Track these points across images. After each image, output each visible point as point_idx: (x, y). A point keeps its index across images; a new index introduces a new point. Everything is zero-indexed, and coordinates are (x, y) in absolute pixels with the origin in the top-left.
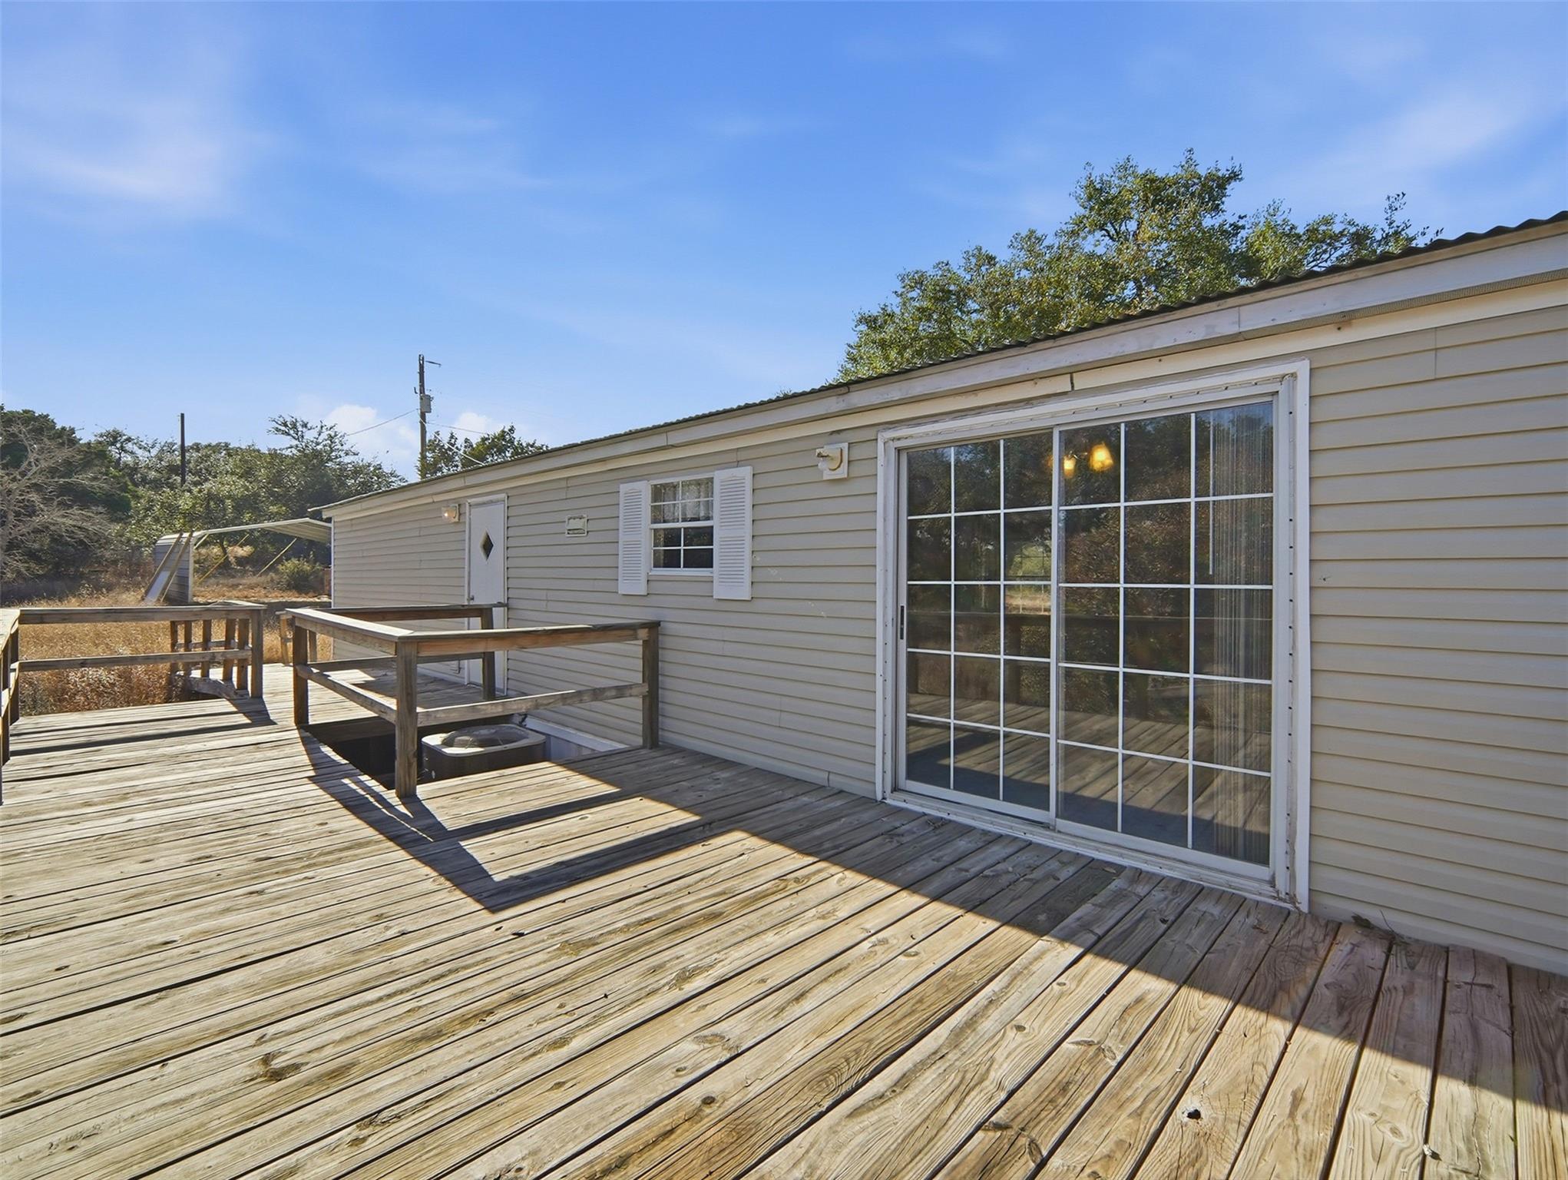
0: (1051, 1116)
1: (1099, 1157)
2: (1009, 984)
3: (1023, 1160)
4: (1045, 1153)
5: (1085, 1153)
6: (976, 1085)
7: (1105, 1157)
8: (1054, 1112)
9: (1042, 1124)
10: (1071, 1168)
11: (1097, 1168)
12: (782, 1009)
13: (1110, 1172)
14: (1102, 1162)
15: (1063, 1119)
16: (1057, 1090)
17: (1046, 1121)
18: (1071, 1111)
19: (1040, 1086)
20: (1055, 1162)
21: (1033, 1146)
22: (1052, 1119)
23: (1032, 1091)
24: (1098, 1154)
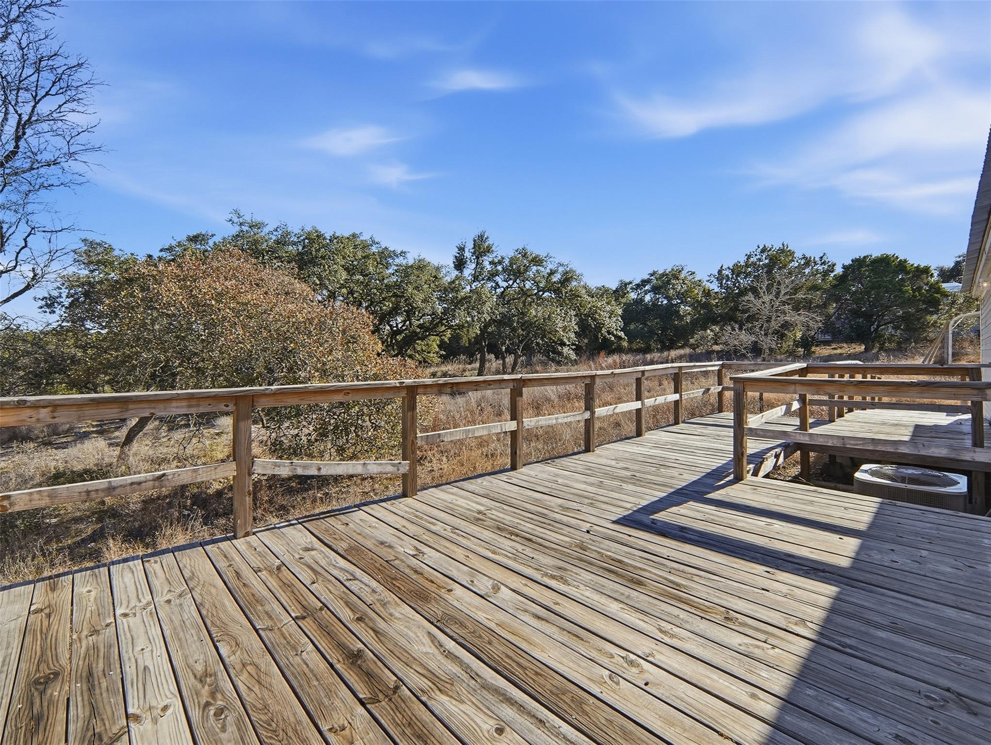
0: (397, 720)
1: (354, 735)
2: (569, 740)
3: (367, 692)
4: (368, 706)
5: (360, 729)
6: (437, 687)
7: (352, 740)
8: (399, 722)
9: (392, 712)
10: (353, 718)
11: (347, 732)
12: (526, 611)
13: (341, 738)
14: (349, 736)
15: (391, 726)
16: (420, 732)
17: (393, 715)
18: (397, 733)
19: (427, 723)
20: (361, 710)
21: (375, 700)
22: (393, 719)
23: (424, 717)
24: (357, 737)
